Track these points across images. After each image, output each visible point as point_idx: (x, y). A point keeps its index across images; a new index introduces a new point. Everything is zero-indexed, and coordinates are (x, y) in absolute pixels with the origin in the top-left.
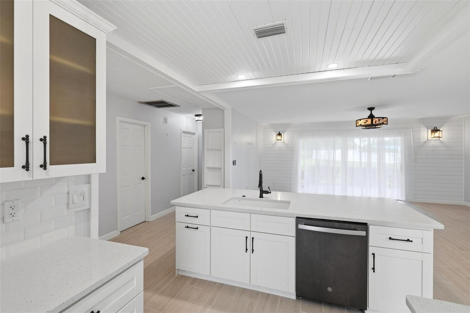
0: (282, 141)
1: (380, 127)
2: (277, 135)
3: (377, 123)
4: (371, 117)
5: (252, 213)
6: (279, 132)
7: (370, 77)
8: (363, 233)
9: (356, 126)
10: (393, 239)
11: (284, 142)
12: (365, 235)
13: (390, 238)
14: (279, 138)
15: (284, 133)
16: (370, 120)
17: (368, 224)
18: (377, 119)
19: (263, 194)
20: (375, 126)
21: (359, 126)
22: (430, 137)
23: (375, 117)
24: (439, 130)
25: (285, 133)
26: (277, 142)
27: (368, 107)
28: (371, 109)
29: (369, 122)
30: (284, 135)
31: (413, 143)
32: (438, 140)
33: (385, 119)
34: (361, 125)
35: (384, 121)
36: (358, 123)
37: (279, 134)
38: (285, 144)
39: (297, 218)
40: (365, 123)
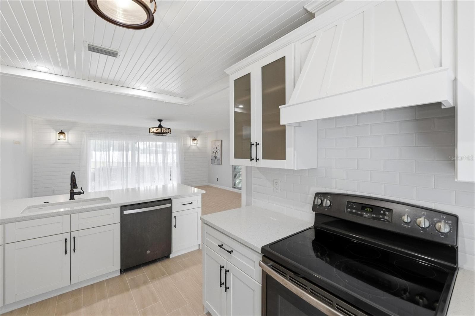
0: (66, 140)
1: (166, 135)
2: (58, 133)
3: (165, 132)
4: (160, 126)
5: (72, 214)
6: (62, 130)
7: (165, 102)
8: (169, 205)
9: (150, 133)
10: (185, 204)
11: (68, 142)
12: (170, 206)
13: (183, 204)
14: (62, 137)
15: (68, 132)
16: (160, 129)
17: (171, 199)
18: (165, 129)
19: (75, 196)
20: (163, 134)
21: (152, 133)
22: (192, 144)
23: (163, 127)
24: (196, 139)
25: (70, 133)
26: (58, 142)
27: (158, 119)
28: (160, 121)
29: (159, 131)
30: (68, 134)
31: (184, 147)
32: (195, 145)
33: (170, 130)
34: (153, 132)
35: (169, 131)
36: (151, 130)
37: (62, 133)
38: (70, 144)
39: (122, 206)
40: (157, 131)
